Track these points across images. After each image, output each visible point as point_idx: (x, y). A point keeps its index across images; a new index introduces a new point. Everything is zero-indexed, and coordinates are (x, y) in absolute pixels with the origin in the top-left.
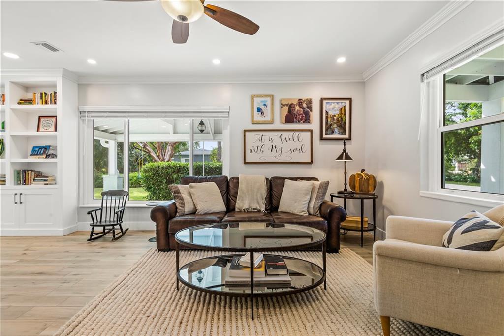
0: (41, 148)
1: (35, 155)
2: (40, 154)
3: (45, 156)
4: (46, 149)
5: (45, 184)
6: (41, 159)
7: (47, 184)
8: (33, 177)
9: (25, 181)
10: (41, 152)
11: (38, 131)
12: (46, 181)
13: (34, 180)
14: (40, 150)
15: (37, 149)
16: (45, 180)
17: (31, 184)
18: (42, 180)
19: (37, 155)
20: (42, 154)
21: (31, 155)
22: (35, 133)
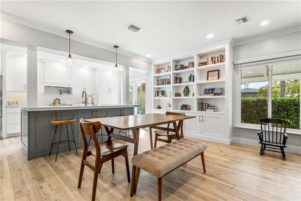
0: (209, 90)
1: (206, 94)
2: (210, 93)
3: (213, 94)
4: (213, 90)
5: (214, 111)
6: (211, 96)
7: (215, 111)
8: (206, 107)
9: (202, 109)
10: (210, 92)
11: (207, 80)
12: (215, 109)
13: (207, 108)
14: (209, 91)
15: (207, 91)
16: (213, 109)
17: (205, 111)
18: (212, 108)
19: (208, 94)
20: (211, 94)
21: (204, 94)
22: (206, 81)
